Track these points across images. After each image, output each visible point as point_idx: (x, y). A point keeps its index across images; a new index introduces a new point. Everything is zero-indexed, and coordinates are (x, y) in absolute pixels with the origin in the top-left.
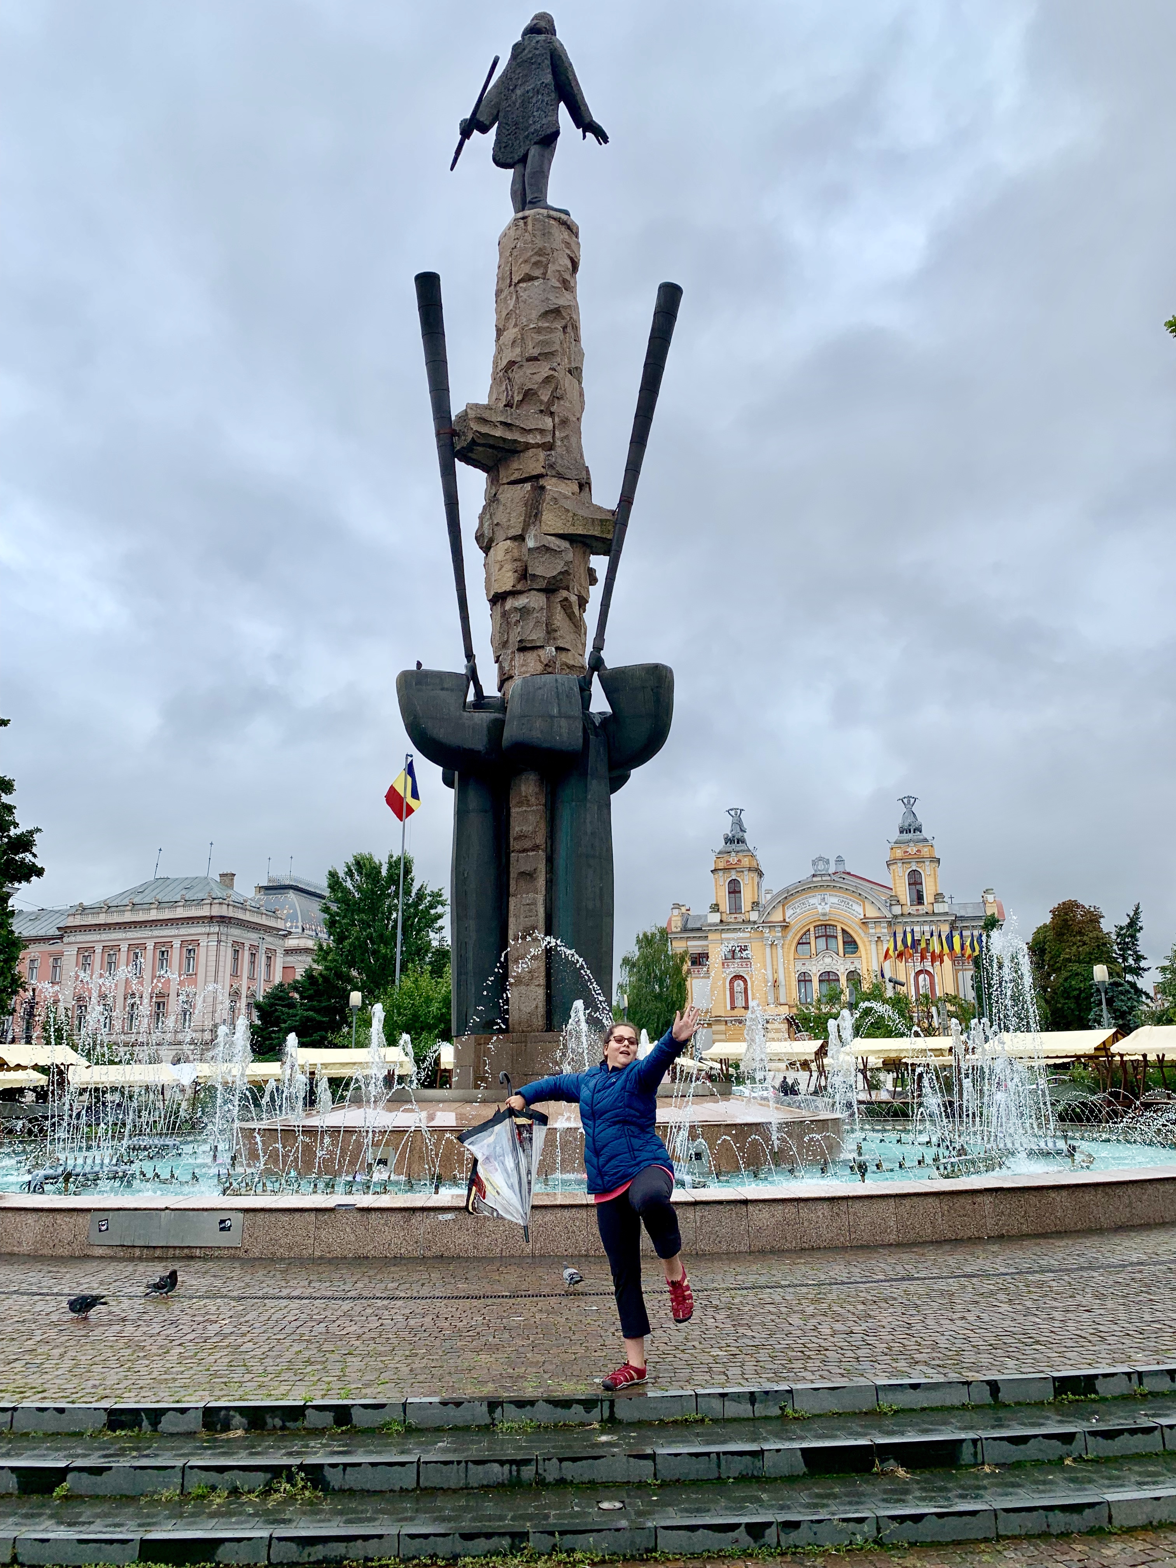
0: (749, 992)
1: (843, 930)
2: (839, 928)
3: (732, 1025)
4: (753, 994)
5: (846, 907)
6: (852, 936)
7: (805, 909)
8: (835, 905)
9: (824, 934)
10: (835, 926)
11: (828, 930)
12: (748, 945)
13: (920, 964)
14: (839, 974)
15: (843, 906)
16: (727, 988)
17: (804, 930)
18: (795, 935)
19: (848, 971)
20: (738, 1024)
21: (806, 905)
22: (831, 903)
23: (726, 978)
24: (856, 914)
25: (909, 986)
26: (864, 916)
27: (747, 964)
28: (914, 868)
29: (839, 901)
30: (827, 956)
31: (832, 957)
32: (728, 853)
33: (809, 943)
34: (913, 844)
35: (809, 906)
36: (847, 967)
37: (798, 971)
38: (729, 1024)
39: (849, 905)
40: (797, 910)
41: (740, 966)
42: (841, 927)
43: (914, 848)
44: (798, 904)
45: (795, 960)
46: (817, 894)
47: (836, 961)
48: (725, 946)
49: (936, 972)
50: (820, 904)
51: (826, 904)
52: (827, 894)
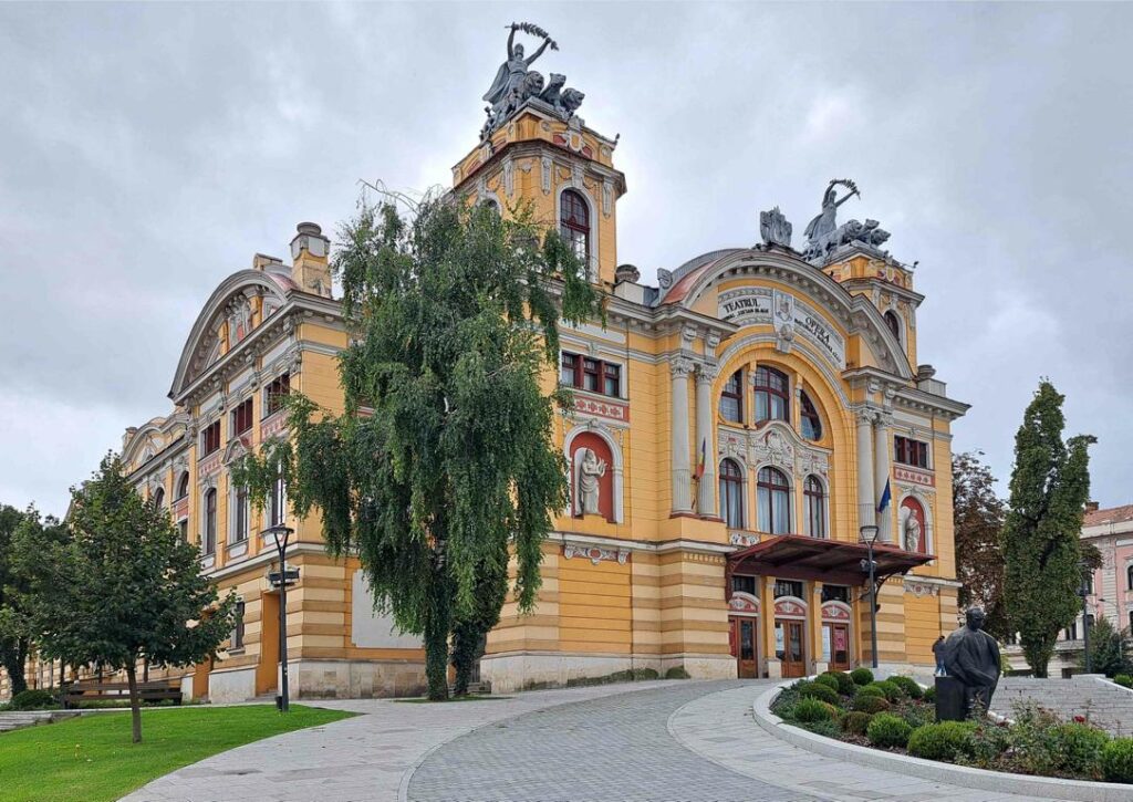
2: (799, 379)
3: (574, 556)
4: (628, 487)
5: (818, 337)
6: (811, 404)
7: (750, 315)
8: (802, 328)
9: (765, 385)
10: (787, 375)
11: (772, 379)
12: (620, 366)
13: (911, 485)
14: (792, 477)
15: (815, 334)
16: (567, 461)
17: (742, 363)
18: (728, 366)
19: (807, 474)
20: (589, 555)
21: (751, 308)
22: (796, 321)
23: (565, 433)
24: (833, 357)
25: (896, 524)
26: (858, 365)
27: (615, 412)
28: (894, 307)
29: (809, 321)
30: (776, 432)
31: (782, 438)
32: (561, 119)
33: (739, 398)
34: (891, 264)
35: (757, 311)
36: (806, 464)
37: (721, 453)
38: (569, 555)
39: (824, 335)
40: (735, 313)
41: (599, 411)
42: (803, 379)
43: (893, 270)
44: (737, 299)
45: (719, 427)
46: (774, 289)
47: (788, 447)
48: (562, 352)
49: (931, 505)
50: (779, 314)
51: (789, 318)
52: (791, 298)
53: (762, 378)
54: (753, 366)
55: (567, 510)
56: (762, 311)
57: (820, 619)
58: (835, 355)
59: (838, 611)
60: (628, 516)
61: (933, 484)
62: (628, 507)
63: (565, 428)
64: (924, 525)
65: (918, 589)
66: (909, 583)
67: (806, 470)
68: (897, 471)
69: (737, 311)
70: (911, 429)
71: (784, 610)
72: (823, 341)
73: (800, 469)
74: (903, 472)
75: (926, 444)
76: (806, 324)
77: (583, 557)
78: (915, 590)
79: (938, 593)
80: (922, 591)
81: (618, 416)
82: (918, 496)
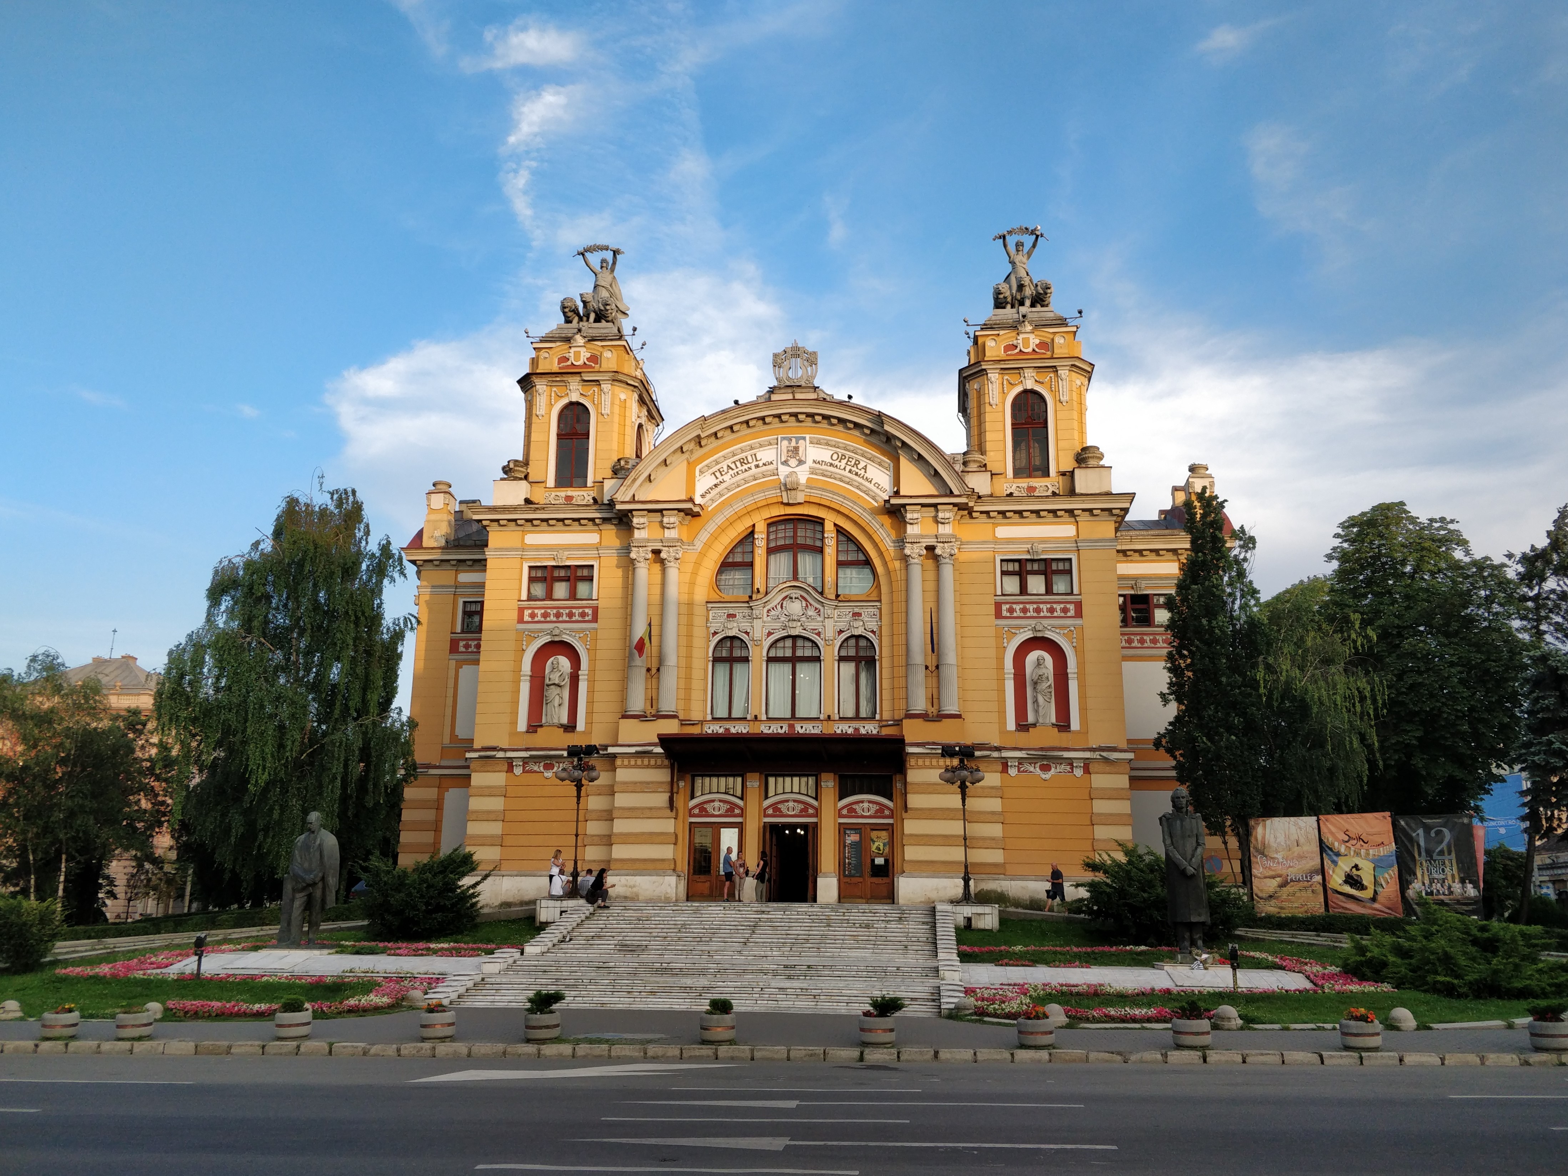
0: (583, 687)
1: (840, 530)
2: (829, 526)
3: (524, 772)
4: (591, 691)
5: (850, 471)
6: (860, 548)
7: (747, 474)
8: (824, 467)
9: (789, 542)
10: (819, 522)
11: (800, 533)
12: (592, 566)
13: (1033, 622)
14: (821, 643)
15: (844, 469)
16: (525, 675)
17: (741, 528)
18: (714, 537)
19: (844, 636)
20: (542, 768)
21: (749, 465)
22: (814, 462)
23: (524, 648)
24: (874, 489)
25: (1001, 680)
26: (897, 494)
27: (583, 615)
28: (1030, 385)
29: (835, 457)
30: (794, 596)
31: (806, 600)
32: (568, 340)
33: (751, 565)
34: (1031, 328)
35: (757, 466)
36: (842, 625)
37: (715, 633)
38: (518, 771)
39: (860, 466)
40: (726, 477)
41: (565, 618)
42: (835, 525)
43: (1031, 336)
44: (729, 462)
45: (710, 605)
46: (779, 437)
47: (816, 609)
48: (530, 567)
49: (1075, 644)
50: (785, 463)
51: (801, 462)
52: (804, 438)
53: (784, 535)
54: (761, 527)
55: (522, 725)
56: (764, 464)
57: (835, 820)
58: (877, 485)
59: (874, 808)
60: (589, 723)
61: (1079, 614)
62: (590, 713)
63: (524, 643)
64: (1067, 674)
65: (1045, 768)
66: (1021, 761)
67: (841, 632)
68: (1005, 607)
69: (729, 474)
70: (1029, 546)
71: (785, 811)
72: (856, 474)
73: (830, 633)
74: (1017, 607)
75: (1070, 560)
76: (831, 461)
77: (535, 772)
78: (1038, 769)
79: (1087, 770)
80: (1053, 769)
81: (587, 618)
82: (1049, 635)
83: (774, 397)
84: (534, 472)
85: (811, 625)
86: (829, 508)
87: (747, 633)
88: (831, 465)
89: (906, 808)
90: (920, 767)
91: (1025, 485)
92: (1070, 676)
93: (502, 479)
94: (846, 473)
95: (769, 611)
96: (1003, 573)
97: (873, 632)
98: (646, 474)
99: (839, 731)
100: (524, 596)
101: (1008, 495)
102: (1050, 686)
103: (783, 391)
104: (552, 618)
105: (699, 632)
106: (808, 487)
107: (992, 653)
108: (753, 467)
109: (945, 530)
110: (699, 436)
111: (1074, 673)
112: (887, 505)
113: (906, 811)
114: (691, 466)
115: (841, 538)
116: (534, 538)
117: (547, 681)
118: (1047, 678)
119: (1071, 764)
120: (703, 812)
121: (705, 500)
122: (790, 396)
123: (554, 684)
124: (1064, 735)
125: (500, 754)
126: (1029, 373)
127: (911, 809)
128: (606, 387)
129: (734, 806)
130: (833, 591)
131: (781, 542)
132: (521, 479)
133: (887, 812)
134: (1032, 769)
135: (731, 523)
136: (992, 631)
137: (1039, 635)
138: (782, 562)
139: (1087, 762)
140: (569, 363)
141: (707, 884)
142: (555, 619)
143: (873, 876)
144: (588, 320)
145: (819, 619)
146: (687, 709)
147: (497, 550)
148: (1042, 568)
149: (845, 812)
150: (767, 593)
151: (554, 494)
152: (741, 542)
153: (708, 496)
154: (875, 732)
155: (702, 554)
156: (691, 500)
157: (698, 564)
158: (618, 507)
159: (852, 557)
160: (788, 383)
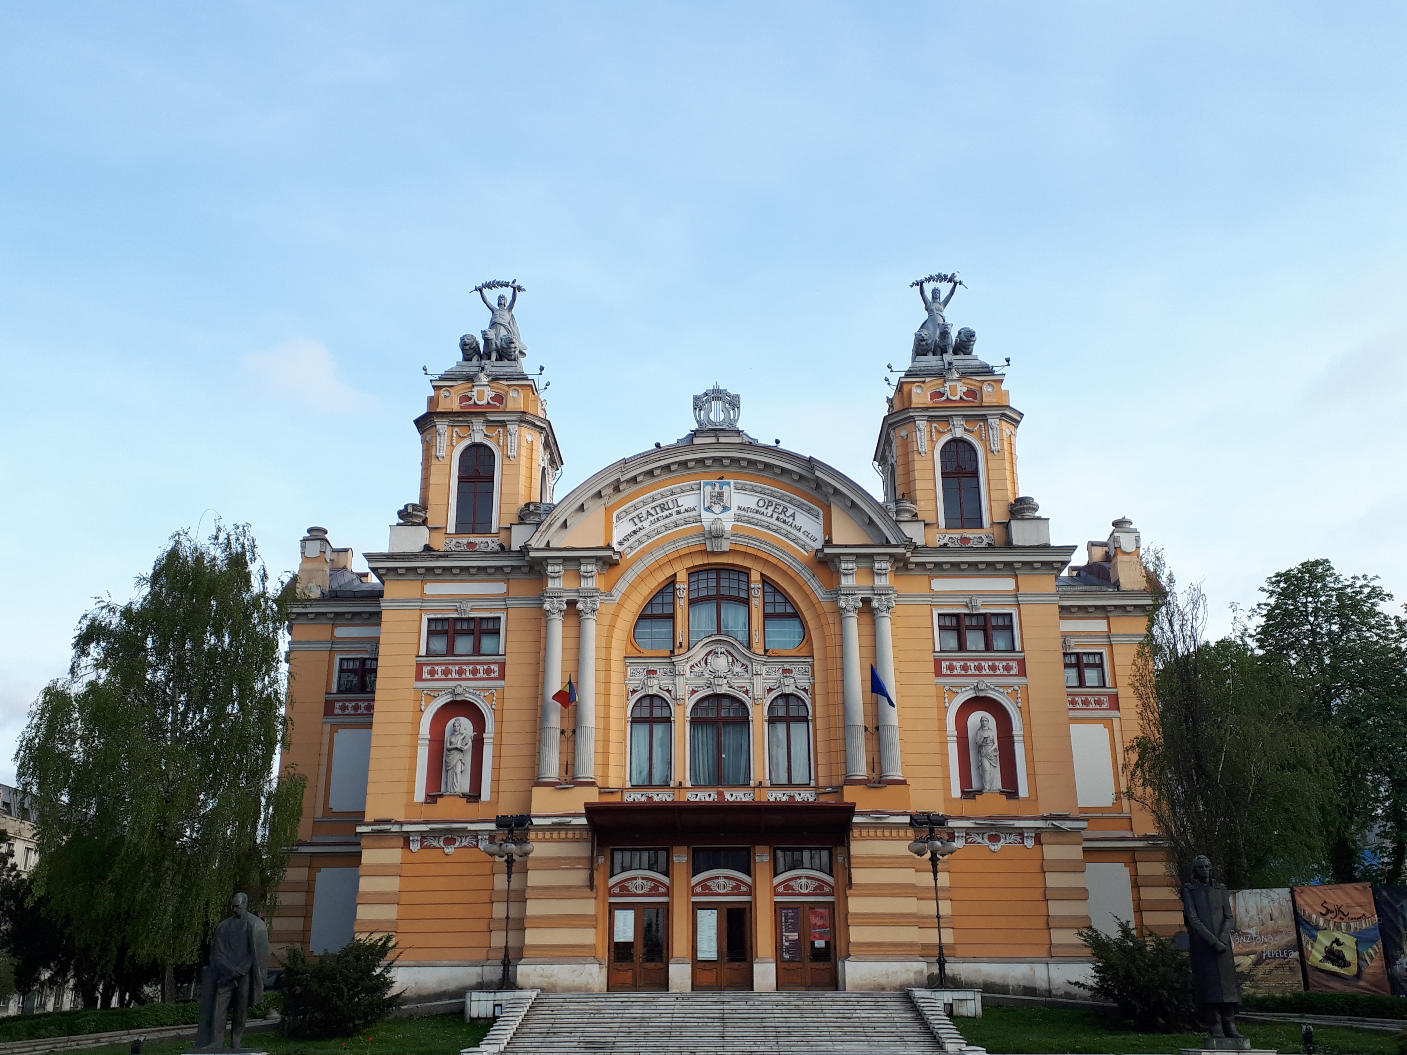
0: (487, 752)
2: (755, 576)
3: (422, 848)
4: (497, 757)
5: (778, 519)
6: (788, 600)
7: (667, 520)
8: (749, 514)
9: (713, 592)
10: (746, 572)
11: (724, 583)
12: (499, 618)
13: (974, 681)
14: (749, 702)
15: (772, 516)
16: (423, 739)
17: (661, 577)
18: (633, 587)
19: (774, 694)
20: (442, 844)
21: (670, 511)
22: (739, 508)
23: (423, 708)
24: (804, 538)
25: (944, 743)
26: (828, 543)
27: (488, 671)
28: (959, 433)
29: (761, 503)
30: (719, 650)
31: (732, 656)
32: (470, 379)
33: (672, 617)
34: (958, 376)
35: (678, 513)
36: (771, 683)
37: (634, 691)
38: (415, 847)
39: (788, 514)
40: (645, 524)
41: (468, 675)
42: (762, 575)
43: (959, 384)
44: (648, 507)
45: (628, 661)
46: (702, 481)
47: (743, 665)
48: (429, 620)
49: (1020, 705)
50: (709, 509)
51: (725, 509)
52: (729, 484)
53: (707, 585)
54: (682, 577)
55: (420, 795)
56: (686, 511)
57: (772, 899)
58: (807, 533)
59: (814, 884)
60: (496, 791)
61: (1022, 672)
62: (496, 780)
63: (423, 703)
64: (1012, 737)
65: (994, 839)
66: (968, 831)
67: (770, 690)
68: (944, 664)
69: (648, 520)
70: (967, 600)
71: (715, 889)
72: (784, 522)
73: (759, 691)
74: (958, 664)
75: (1010, 615)
76: (757, 508)
77: (435, 847)
78: (986, 840)
79: (1038, 841)
80: (1002, 840)
81: (492, 675)
82: (991, 694)
83: (696, 441)
84: (433, 517)
85: (737, 682)
86: (756, 557)
87: (669, 691)
88: (757, 512)
89: (850, 884)
90: (863, 839)
91: (958, 536)
92: (1016, 738)
93: (399, 524)
94: (773, 521)
95: (691, 668)
96: (941, 628)
97: (805, 690)
98: (561, 521)
99: (772, 799)
100: (423, 652)
101: (941, 546)
102: (995, 749)
103: (706, 434)
104: (454, 675)
105: (616, 690)
106: (733, 535)
107: (934, 713)
108: (674, 514)
109: (881, 582)
110: (618, 480)
111: (1019, 736)
112: (819, 555)
113: (850, 888)
114: (609, 511)
115: (767, 589)
116: (432, 589)
117: (448, 745)
118: (993, 741)
119: (1021, 835)
120: (624, 891)
121: (624, 547)
122: (713, 440)
123: (456, 749)
124: (1013, 802)
125: (395, 828)
126: (958, 422)
127: (856, 885)
128: (512, 428)
129: (658, 883)
130: (761, 645)
131: (703, 593)
132: (419, 524)
133: (827, 889)
134: (980, 840)
135: (651, 572)
136: (932, 691)
137: (982, 694)
138: (705, 614)
139: (1038, 831)
140: (472, 402)
141: (630, 973)
142: (457, 676)
143: (812, 960)
144: (489, 358)
145: (746, 676)
146: (605, 776)
147: (393, 600)
148: (982, 622)
149: (781, 889)
150: (689, 649)
151: (454, 541)
152: (661, 592)
153: (627, 544)
154: (811, 799)
155: (620, 605)
156: (609, 547)
157: (615, 615)
158: (532, 554)
159: (780, 609)
160: (710, 427)
